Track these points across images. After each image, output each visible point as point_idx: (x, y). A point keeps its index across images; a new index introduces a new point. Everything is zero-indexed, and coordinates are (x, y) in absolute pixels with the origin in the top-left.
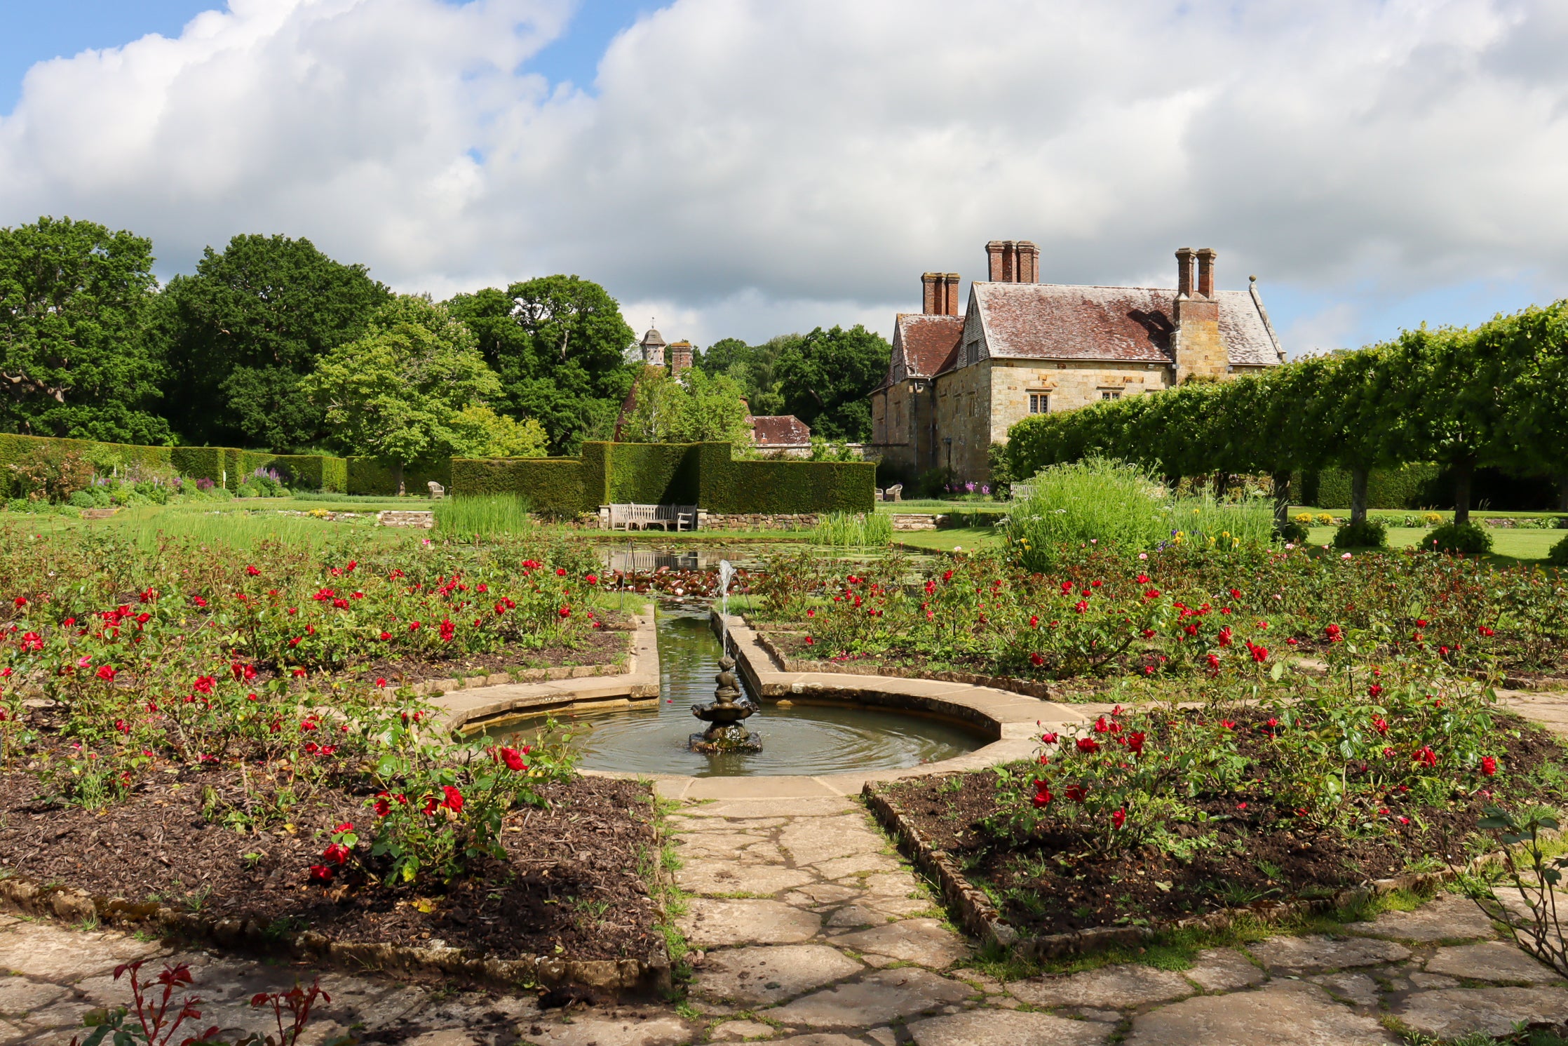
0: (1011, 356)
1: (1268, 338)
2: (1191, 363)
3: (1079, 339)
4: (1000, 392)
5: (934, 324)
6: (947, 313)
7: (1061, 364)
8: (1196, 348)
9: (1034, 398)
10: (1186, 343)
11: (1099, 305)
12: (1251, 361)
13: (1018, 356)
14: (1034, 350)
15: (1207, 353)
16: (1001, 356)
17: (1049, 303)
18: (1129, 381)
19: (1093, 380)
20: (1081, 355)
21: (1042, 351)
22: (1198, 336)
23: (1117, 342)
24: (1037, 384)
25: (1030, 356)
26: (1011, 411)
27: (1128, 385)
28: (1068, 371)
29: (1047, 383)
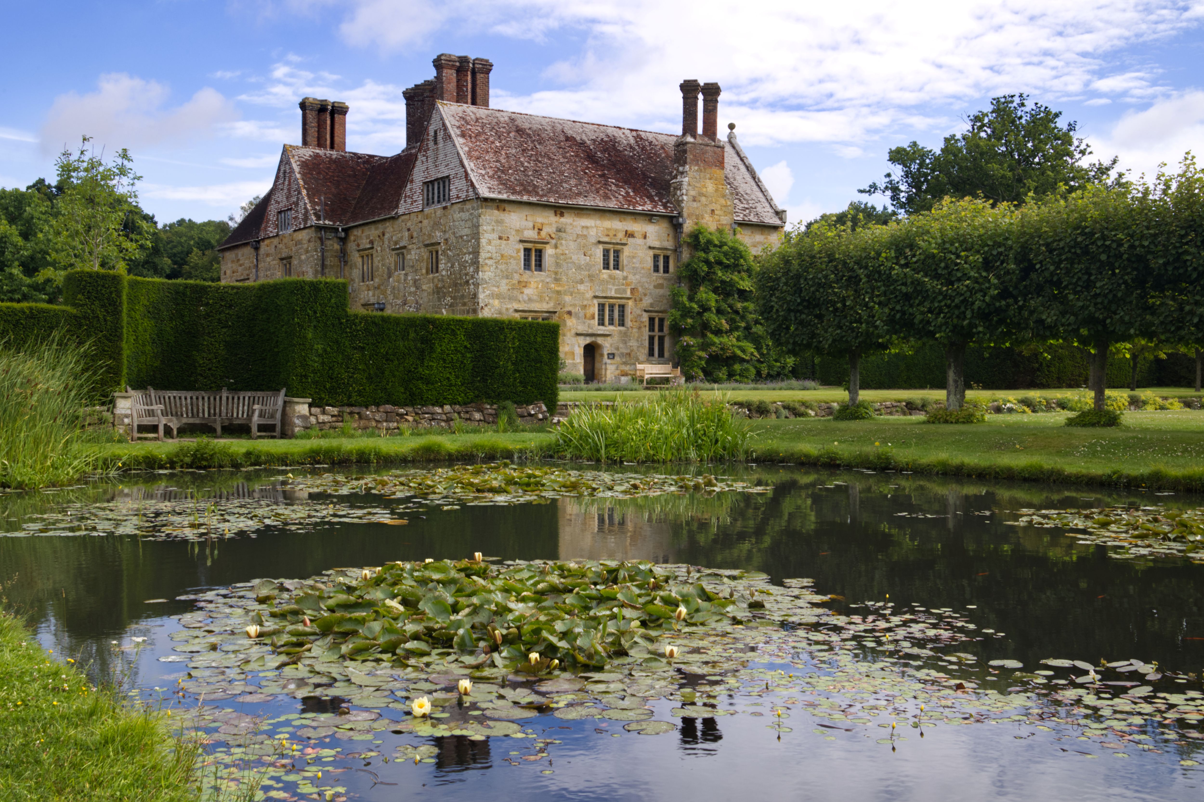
0: (504, 196)
1: (760, 195)
2: (697, 217)
3: (573, 182)
4: (489, 242)
5: (331, 160)
6: (332, 147)
7: (559, 210)
8: (703, 199)
9: (527, 251)
10: (692, 193)
11: (583, 143)
12: (754, 219)
13: (513, 198)
14: (529, 193)
15: (714, 206)
16: (492, 195)
17: (529, 135)
18: (630, 235)
19: (593, 232)
20: (581, 201)
21: (537, 194)
22: (705, 186)
23: (613, 188)
24: (531, 234)
25: (525, 198)
26: (503, 267)
27: (631, 240)
28: (567, 220)
29: (543, 233)
